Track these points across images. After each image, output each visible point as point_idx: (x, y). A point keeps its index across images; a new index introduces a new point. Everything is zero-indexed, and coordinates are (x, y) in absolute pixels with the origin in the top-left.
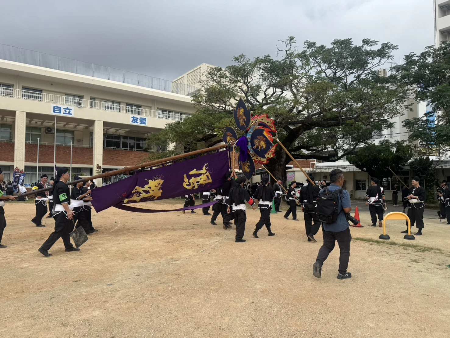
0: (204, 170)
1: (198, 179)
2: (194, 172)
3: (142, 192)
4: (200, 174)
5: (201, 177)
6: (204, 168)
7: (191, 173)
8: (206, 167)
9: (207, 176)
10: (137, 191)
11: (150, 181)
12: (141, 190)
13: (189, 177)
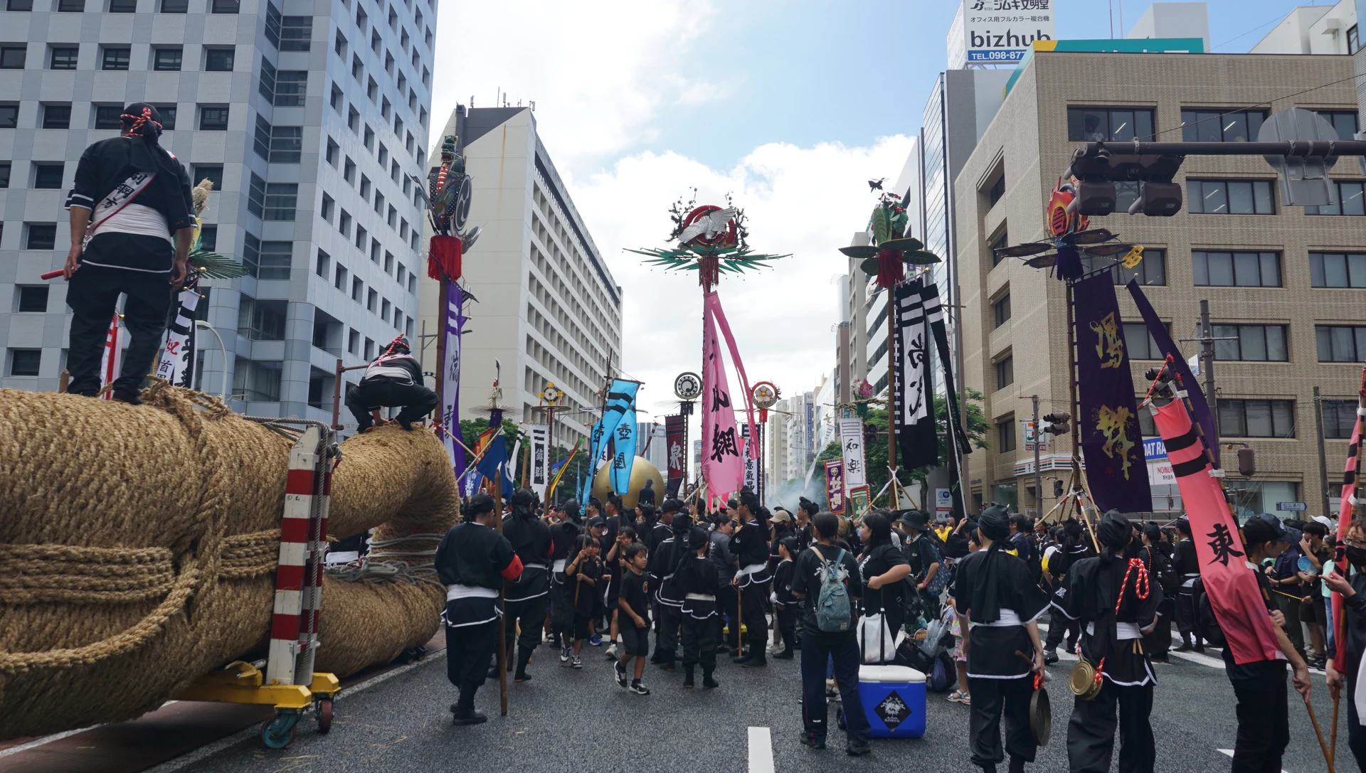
0: (1099, 330)
1: (1110, 340)
2: (1099, 349)
3: (1115, 440)
4: (1104, 335)
5: (1108, 336)
6: (1095, 330)
7: (1101, 355)
8: (1094, 325)
9: (1107, 322)
10: (1110, 449)
11: (1098, 428)
12: (1110, 442)
13: (1107, 357)
